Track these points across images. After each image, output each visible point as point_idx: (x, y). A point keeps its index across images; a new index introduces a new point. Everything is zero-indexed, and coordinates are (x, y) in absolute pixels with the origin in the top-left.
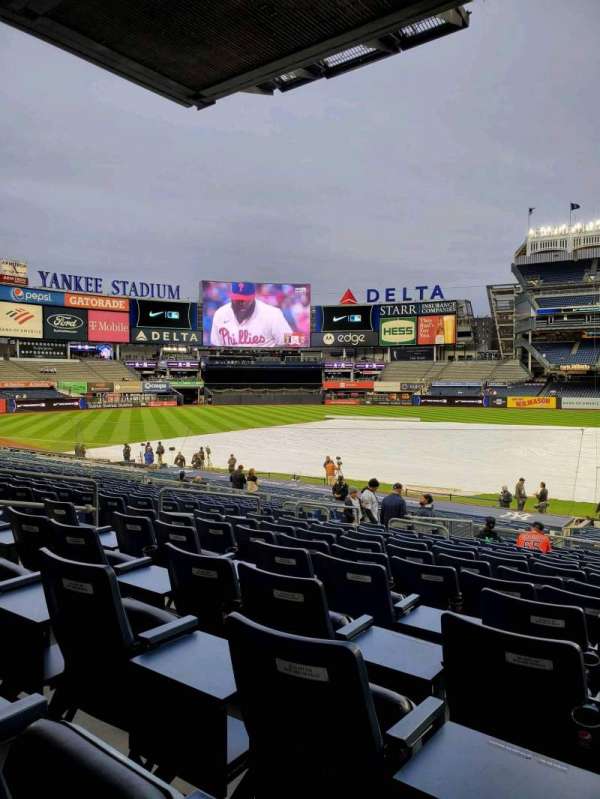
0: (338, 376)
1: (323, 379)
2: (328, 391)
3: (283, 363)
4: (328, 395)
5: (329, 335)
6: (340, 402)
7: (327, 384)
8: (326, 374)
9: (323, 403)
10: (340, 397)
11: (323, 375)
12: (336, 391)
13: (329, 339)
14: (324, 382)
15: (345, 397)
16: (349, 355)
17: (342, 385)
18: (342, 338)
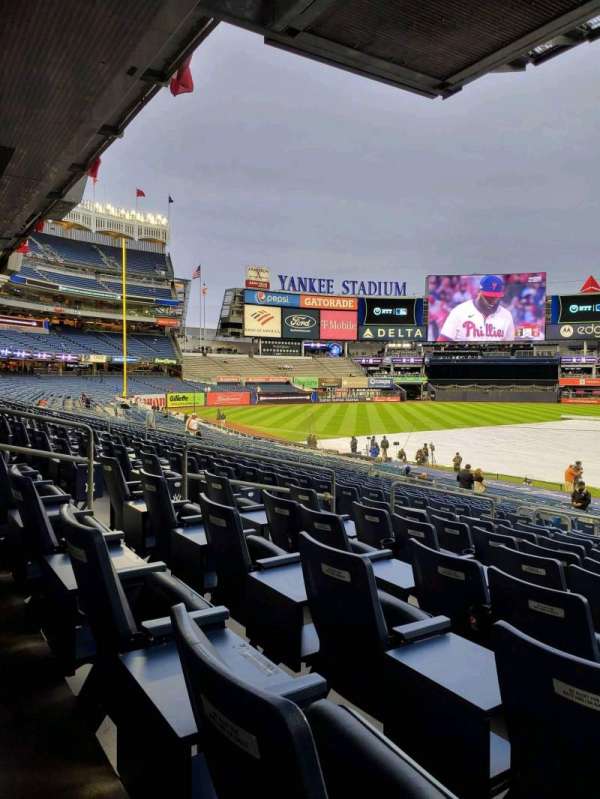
0: (575, 371)
1: (560, 375)
2: (565, 388)
3: (513, 358)
4: (565, 393)
5: (567, 327)
6: (579, 400)
7: (564, 381)
8: (563, 370)
9: (559, 402)
10: (579, 396)
11: (559, 370)
12: (575, 388)
13: (567, 331)
14: (560, 378)
15: (585, 396)
16: (591, 349)
17: (582, 382)
18: (582, 330)
